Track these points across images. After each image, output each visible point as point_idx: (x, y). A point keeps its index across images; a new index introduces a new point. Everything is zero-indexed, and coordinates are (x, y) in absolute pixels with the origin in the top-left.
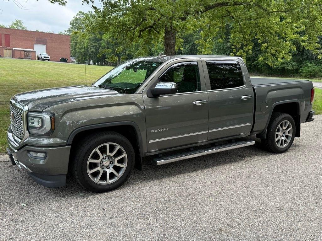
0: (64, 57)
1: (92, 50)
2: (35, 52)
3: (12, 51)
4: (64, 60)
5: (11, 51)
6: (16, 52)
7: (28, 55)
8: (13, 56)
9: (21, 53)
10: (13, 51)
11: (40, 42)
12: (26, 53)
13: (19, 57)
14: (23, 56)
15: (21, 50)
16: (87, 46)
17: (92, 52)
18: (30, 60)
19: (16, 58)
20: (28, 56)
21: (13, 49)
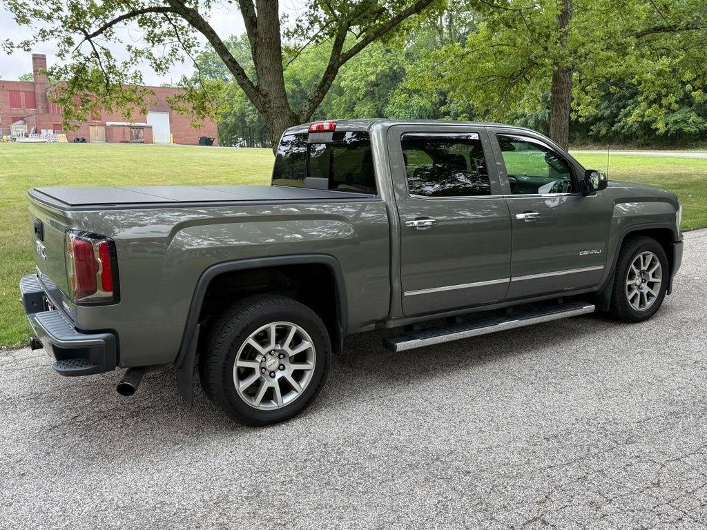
0: (206, 135)
1: (251, 117)
2: (151, 127)
3: (106, 129)
4: (207, 142)
5: (104, 128)
6: (115, 130)
7: (137, 135)
8: (109, 138)
9: (124, 133)
10: (108, 129)
11: (158, 108)
12: (134, 130)
13: (122, 140)
14: (128, 138)
15: (123, 126)
16: (241, 109)
17: (252, 121)
18: (142, 144)
19: (116, 142)
20: (137, 137)
21: (108, 124)
